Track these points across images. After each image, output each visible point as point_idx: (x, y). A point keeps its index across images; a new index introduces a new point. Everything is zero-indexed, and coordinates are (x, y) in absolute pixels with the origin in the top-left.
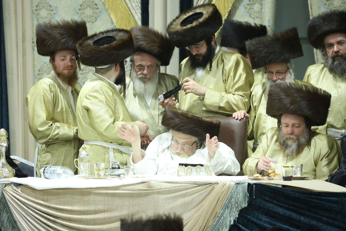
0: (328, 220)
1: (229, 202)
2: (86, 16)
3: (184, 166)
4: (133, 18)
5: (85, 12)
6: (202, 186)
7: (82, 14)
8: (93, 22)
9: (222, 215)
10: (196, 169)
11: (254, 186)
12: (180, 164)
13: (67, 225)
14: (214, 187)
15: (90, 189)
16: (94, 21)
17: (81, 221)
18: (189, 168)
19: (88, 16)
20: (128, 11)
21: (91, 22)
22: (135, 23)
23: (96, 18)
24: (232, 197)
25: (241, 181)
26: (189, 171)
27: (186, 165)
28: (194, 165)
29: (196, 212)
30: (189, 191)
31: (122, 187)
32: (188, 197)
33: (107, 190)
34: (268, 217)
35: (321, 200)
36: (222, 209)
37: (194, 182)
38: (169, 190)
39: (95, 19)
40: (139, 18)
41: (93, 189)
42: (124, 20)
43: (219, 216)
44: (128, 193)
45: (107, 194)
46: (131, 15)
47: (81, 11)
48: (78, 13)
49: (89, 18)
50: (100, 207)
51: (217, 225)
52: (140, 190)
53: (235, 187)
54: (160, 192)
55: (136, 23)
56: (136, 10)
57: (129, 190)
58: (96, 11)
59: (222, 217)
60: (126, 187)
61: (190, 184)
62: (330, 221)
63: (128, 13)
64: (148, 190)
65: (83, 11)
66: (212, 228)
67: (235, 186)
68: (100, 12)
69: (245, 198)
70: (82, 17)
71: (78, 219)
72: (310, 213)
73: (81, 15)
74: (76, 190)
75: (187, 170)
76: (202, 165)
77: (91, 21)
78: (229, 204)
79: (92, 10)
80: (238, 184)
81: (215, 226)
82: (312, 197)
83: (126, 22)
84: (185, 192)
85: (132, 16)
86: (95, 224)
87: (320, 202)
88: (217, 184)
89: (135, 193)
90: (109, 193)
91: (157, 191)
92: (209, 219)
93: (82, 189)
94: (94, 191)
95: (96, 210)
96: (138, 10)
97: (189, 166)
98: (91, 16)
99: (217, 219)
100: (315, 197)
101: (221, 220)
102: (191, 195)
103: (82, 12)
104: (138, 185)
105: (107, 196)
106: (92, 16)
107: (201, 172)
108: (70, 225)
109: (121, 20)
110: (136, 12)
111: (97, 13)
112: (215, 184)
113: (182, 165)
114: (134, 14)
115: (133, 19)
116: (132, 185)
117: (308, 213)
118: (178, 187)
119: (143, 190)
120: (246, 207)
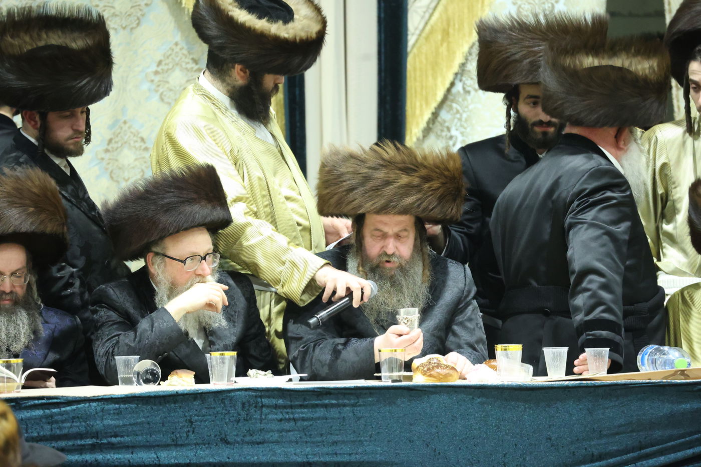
8: (132, 29)
16: (134, 25)
19: (121, 13)
21: (128, 29)
23: (138, 19)
39: (135, 21)
49: (124, 19)
77: (129, 25)
98: (128, 14)
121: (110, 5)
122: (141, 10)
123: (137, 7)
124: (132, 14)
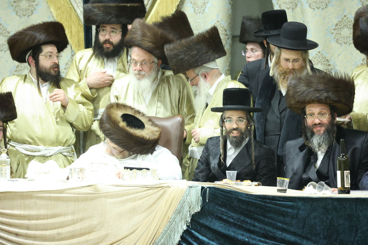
0: (283, 225)
1: (181, 206)
2: (21, 9)
3: (129, 169)
4: (74, 11)
5: (21, 5)
6: (153, 190)
7: (17, 7)
8: (28, 16)
9: (173, 220)
10: (142, 172)
11: (208, 189)
12: (125, 168)
13: (6, 230)
14: (165, 191)
15: (32, 193)
16: (30, 14)
17: (21, 226)
18: (134, 171)
19: (23, 9)
20: (70, 5)
22: (76, 17)
23: (32, 11)
24: (184, 201)
25: (194, 184)
26: (134, 175)
27: (131, 169)
28: (140, 169)
29: (147, 217)
30: (138, 194)
31: (66, 191)
32: (138, 201)
33: (51, 193)
34: (221, 222)
35: (275, 204)
36: (174, 214)
37: (144, 185)
38: (117, 194)
39: (31, 12)
40: (81, 12)
41: (35, 193)
42: (65, 14)
43: (171, 221)
44: (73, 197)
45: (50, 198)
46: (72, 8)
47: (16, 3)
48: (13, 6)
49: (24, 11)
50: (43, 212)
51: (168, 231)
52: (86, 194)
53: (188, 191)
54: (108, 196)
55: (78, 17)
56: (78, 3)
57: (74, 194)
58: (32, 4)
59: (174, 222)
60: (71, 190)
61: (140, 188)
62: (285, 226)
63: (69, 6)
64: (94, 194)
65: (19, 3)
66: (163, 234)
67: (188, 189)
68: (36, 5)
69: (198, 203)
70: (16, 10)
71: (18, 224)
72: (264, 219)
73: (15, 8)
74: (17, 193)
75: (132, 174)
76: (148, 169)
77: (27, 14)
78: (181, 209)
79: (28, 3)
80: (191, 187)
81: (166, 232)
82: (266, 201)
83: (67, 16)
84: (134, 195)
85: (73, 10)
86: (36, 230)
87: (274, 206)
88: (169, 188)
89: (81, 196)
90: (53, 197)
91: (104, 195)
92: (161, 224)
93: (23, 192)
94: (36, 194)
95: (37, 215)
96: (80, 3)
97: (135, 170)
99: (169, 224)
100: (269, 201)
101: (172, 225)
102: (141, 199)
103: (17, 5)
104: (84, 188)
105: (50, 200)
106: (28, 10)
107: (146, 176)
108: (10, 230)
109: (62, 14)
110: (78, 6)
111: (33, 6)
112: (166, 187)
113: (127, 169)
114: (76, 8)
115: (75, 13)
116: (78, 188)
117: (262, 218)
118: (127, 190)
119: (89, 194)
120: (199, 211)
121: (18, 5)
122: (33, 7)
123: (32, 6)
124: (29, 9)
